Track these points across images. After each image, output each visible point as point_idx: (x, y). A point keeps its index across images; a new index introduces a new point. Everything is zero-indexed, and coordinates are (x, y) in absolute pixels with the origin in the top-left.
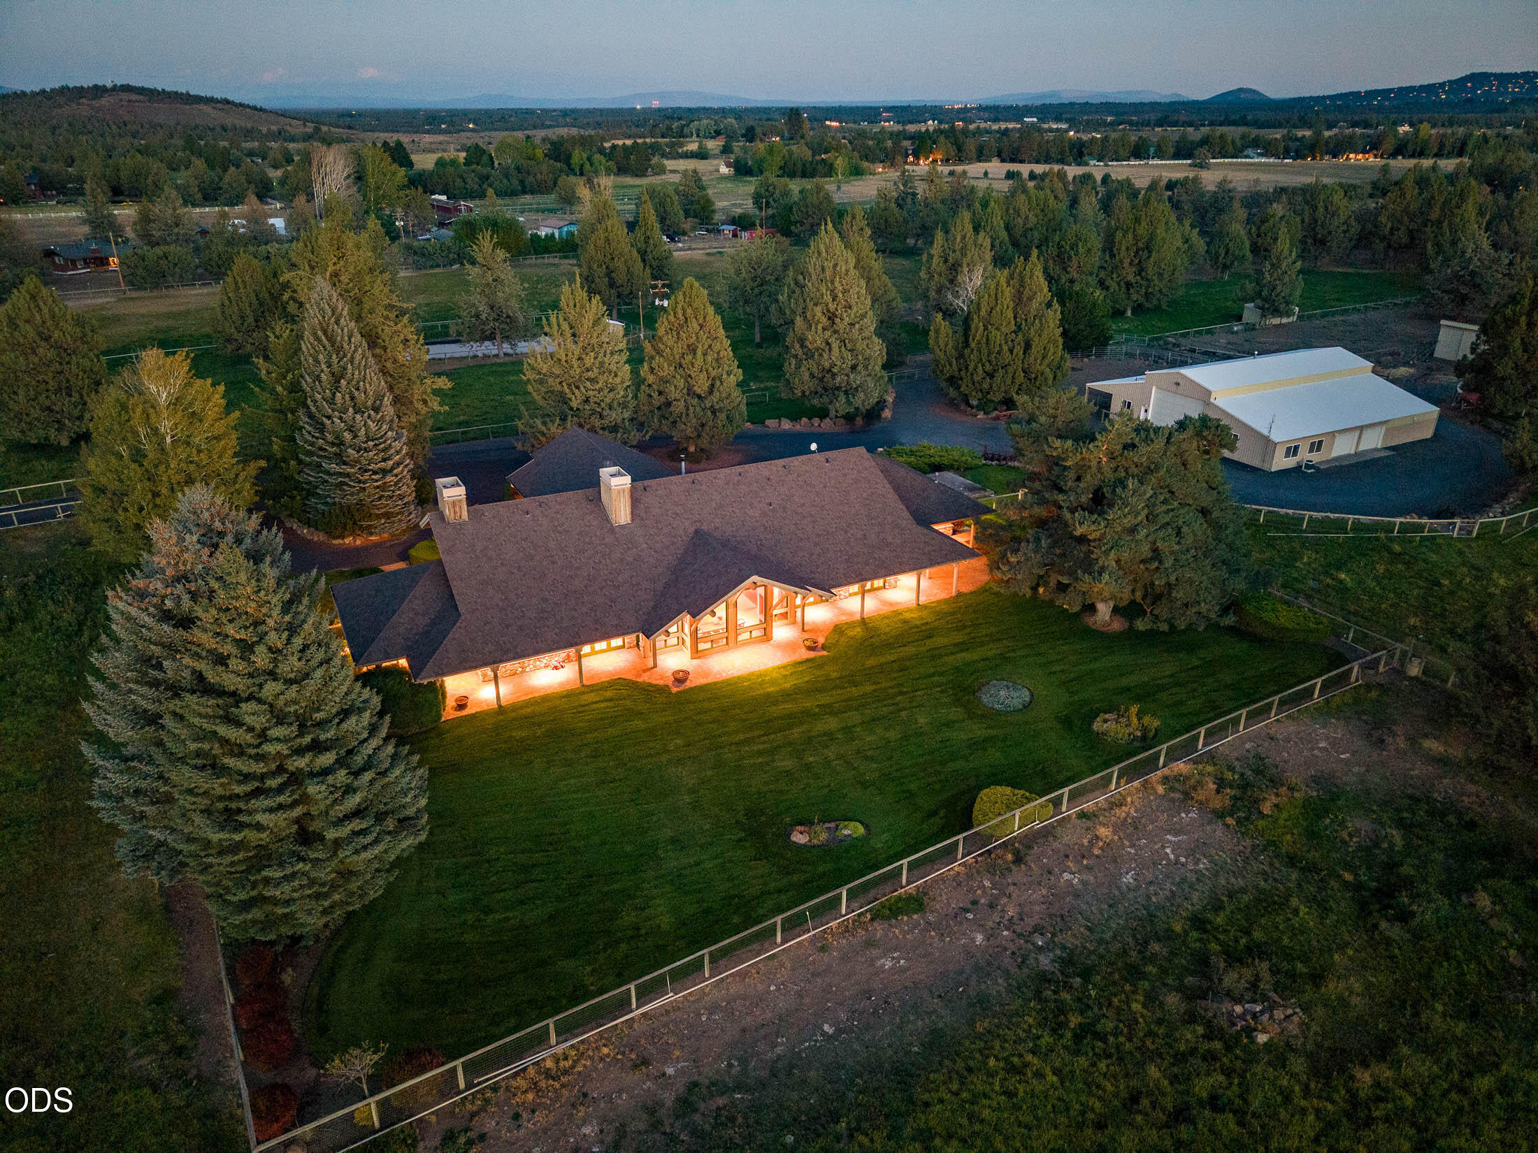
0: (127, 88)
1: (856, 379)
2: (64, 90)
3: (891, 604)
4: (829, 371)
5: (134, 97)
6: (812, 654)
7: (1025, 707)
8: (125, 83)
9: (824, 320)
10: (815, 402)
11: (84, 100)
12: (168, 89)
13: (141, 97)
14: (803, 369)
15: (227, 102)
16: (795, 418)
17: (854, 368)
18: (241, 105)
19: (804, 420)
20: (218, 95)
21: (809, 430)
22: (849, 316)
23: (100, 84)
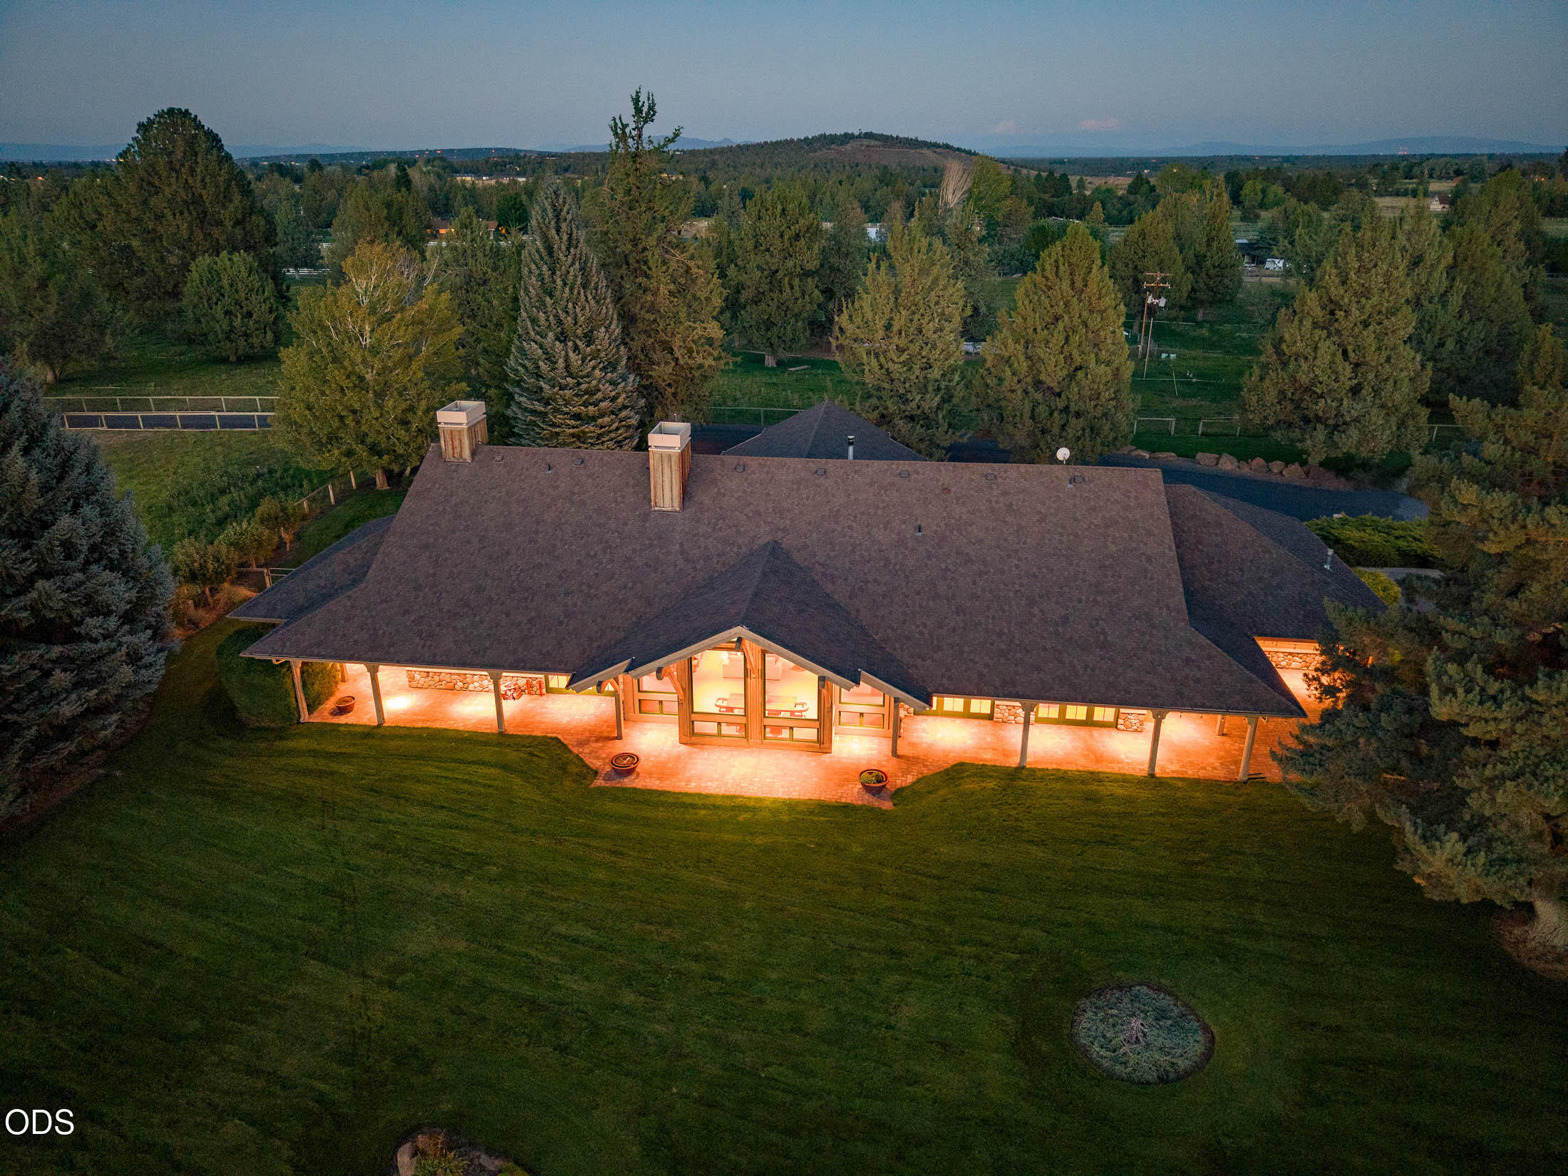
0: (869, 136)
1: (1351, 408)
2: (823, 138)
3: (1099, 759)
4: (1307, 389)
5: (873, 143)
6: (867, 799)
7: (1163, 1079)
8: (869, 131)
9: (1319, 313)
10: (1278, 435)
11: (833, 146)
12: (901, 136)
13: (876, 143)
14: (1267, 382)
15: (947, 146)
16: (1243, 456)
17: (1355, 391)
18: (958, 149)
19: (1259, 461)
20: (940, 142)
21: (1260, 476)
22: (1361, 309)
23: (850, 132)
